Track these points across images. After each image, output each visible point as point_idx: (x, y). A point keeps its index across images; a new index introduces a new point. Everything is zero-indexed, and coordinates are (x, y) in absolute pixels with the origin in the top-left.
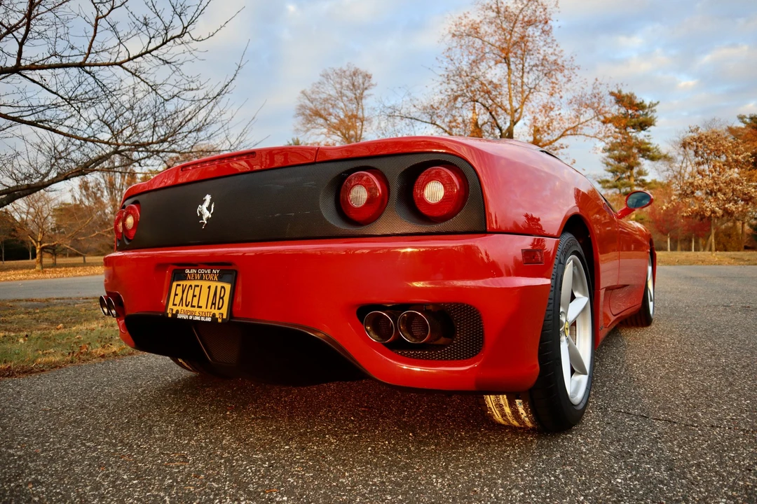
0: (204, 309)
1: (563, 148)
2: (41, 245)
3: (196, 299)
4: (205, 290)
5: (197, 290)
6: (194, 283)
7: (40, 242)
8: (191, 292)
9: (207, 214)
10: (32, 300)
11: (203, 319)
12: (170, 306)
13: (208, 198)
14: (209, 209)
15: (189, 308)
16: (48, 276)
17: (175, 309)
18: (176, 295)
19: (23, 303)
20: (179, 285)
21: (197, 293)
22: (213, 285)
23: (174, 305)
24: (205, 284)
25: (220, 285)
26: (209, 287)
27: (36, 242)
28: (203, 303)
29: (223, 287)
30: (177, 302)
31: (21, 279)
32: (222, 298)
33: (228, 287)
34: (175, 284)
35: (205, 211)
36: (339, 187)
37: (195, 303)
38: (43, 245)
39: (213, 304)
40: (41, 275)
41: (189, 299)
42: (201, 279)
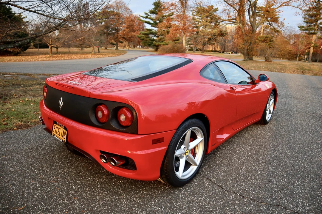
0: (61, 137)
1: (280, 12)
2: (51, 45)
3: (59, 132)
4: (61, 131)
5: (59, 129)
6: (59, 127)
7: (51, 44)
8: (58, 129)
10: (44, 75)
11: (60, 140)
12: (53, 131)
13: (62, 99)
14: (62, 103)
15: (57, 135)
16: (54, 59)
17: (54, 133)
18: (54, 129)
19: (41, 76)
20: (55, 125)
21: (59, 131)
24: (61, 128)
25: (64, 130)
26: (62, 130)
27: (49, 44)
28: (60, 134)
29: (65, 132)
30: (55, 131)
31: (43, 60)
32: (65, 135)
35: (61, 103)
36: (95, 109)
38: (52, 46)
39: (63, 136)
40: (51, 58)
41: (57, 132)
42: (60, 126)
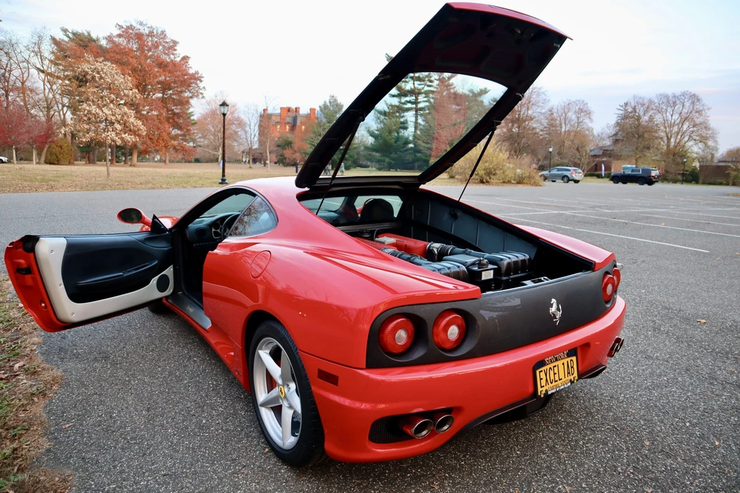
0: (564, 380)
3: (557, 376)
4: (561, 367)
5: (556, 368)
6: (551, 365)
8: (552, 372)
9: (559, 314)
11: (566, 386)
12: (540, 389)
13: (554, 301)
14: (558, 309)
15: (554, 384)
17: (544, 389)
18: (541, 379)
20: (542, 371)
21: (556, 371)
22: (565, 361)
23: (542, 387)
24: (559, 363)
25: (569, 359)
26: (563, 364)
28: (562, 376)
29: (572, 360)
30: (543, 382)
32: (572, 367)
33: (574, 358)
34: (538, 372)
37: (557, 379)
39: (568, 373)
41: (552, 378)
42: (556, 361)
